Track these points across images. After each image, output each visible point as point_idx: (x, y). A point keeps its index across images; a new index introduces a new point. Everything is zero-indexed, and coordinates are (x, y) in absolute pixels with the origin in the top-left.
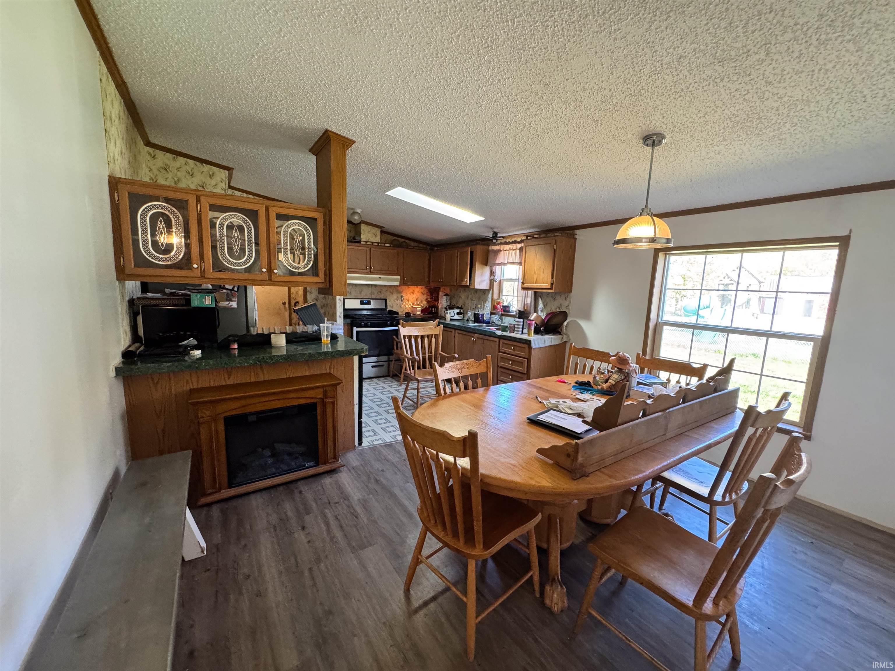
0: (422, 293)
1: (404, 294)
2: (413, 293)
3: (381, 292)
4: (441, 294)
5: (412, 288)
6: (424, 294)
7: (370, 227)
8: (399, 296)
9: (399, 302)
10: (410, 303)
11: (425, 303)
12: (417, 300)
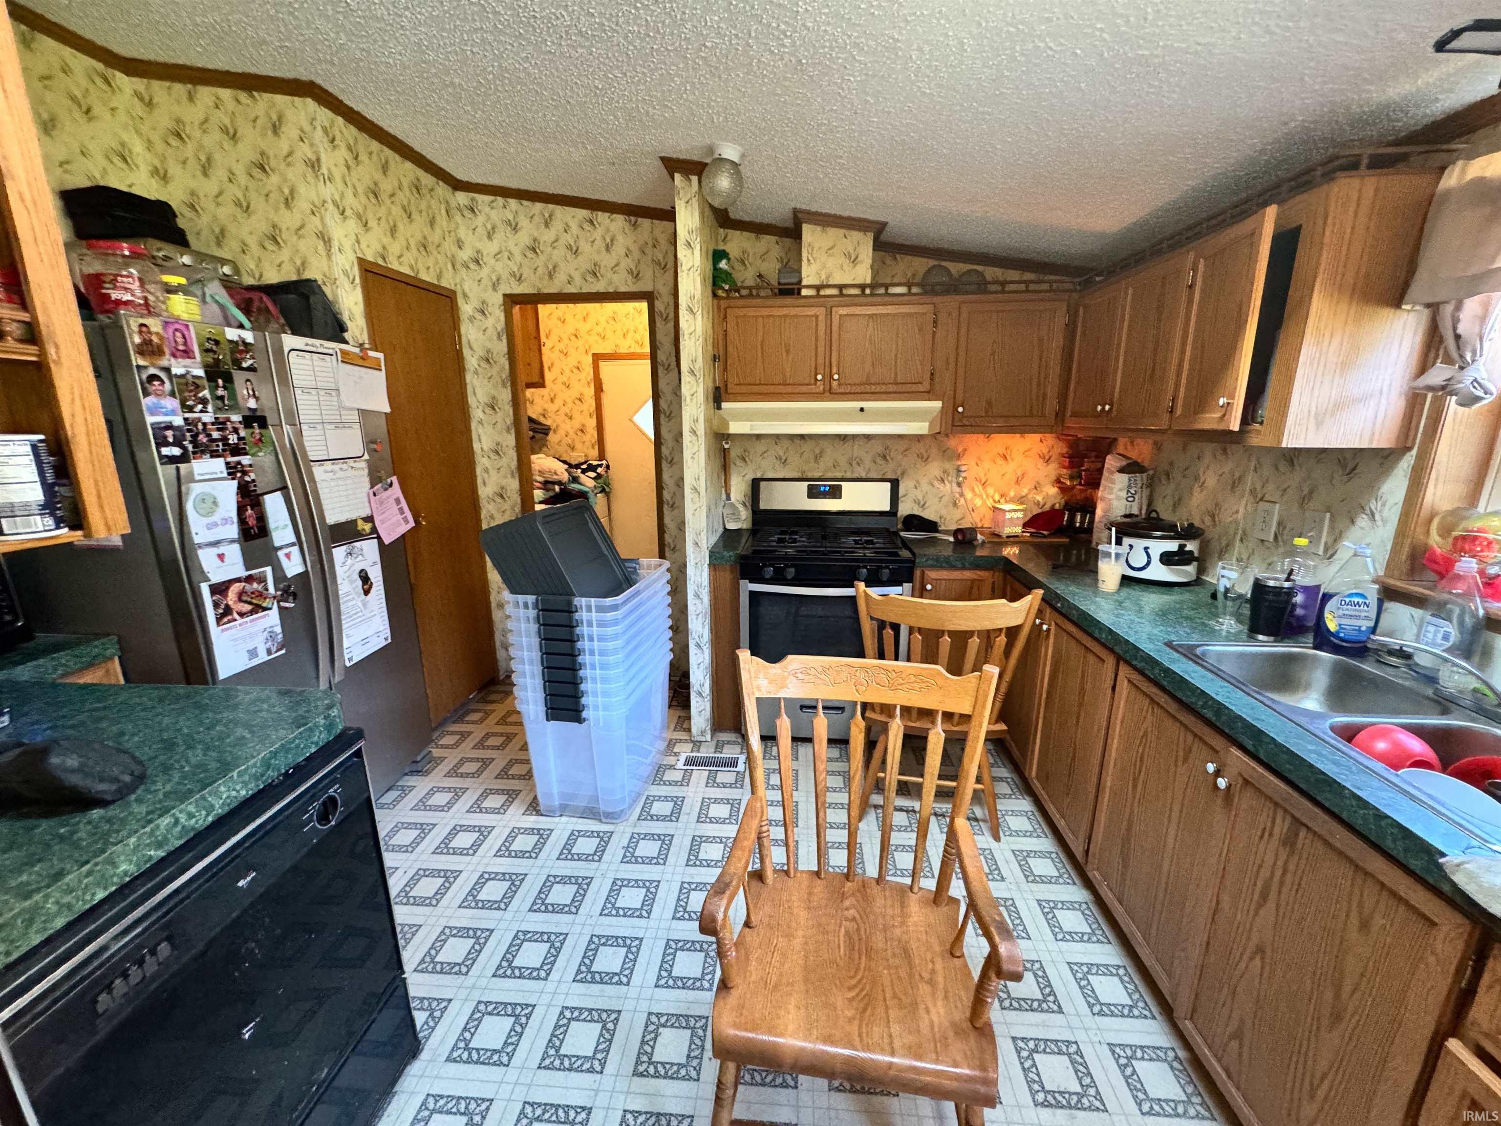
0: (1042, 456)
1: (968, 463)
2: (1005, 457)
3: (884, 457)
4: (1111, 462)
5: (1001, 441)
6: (1047, 461)
7: (834, 233)
8: (950, 466)
9: (948, 488)
10: (991, 491)
11: (1053, 491)
12: (1017, 482)
